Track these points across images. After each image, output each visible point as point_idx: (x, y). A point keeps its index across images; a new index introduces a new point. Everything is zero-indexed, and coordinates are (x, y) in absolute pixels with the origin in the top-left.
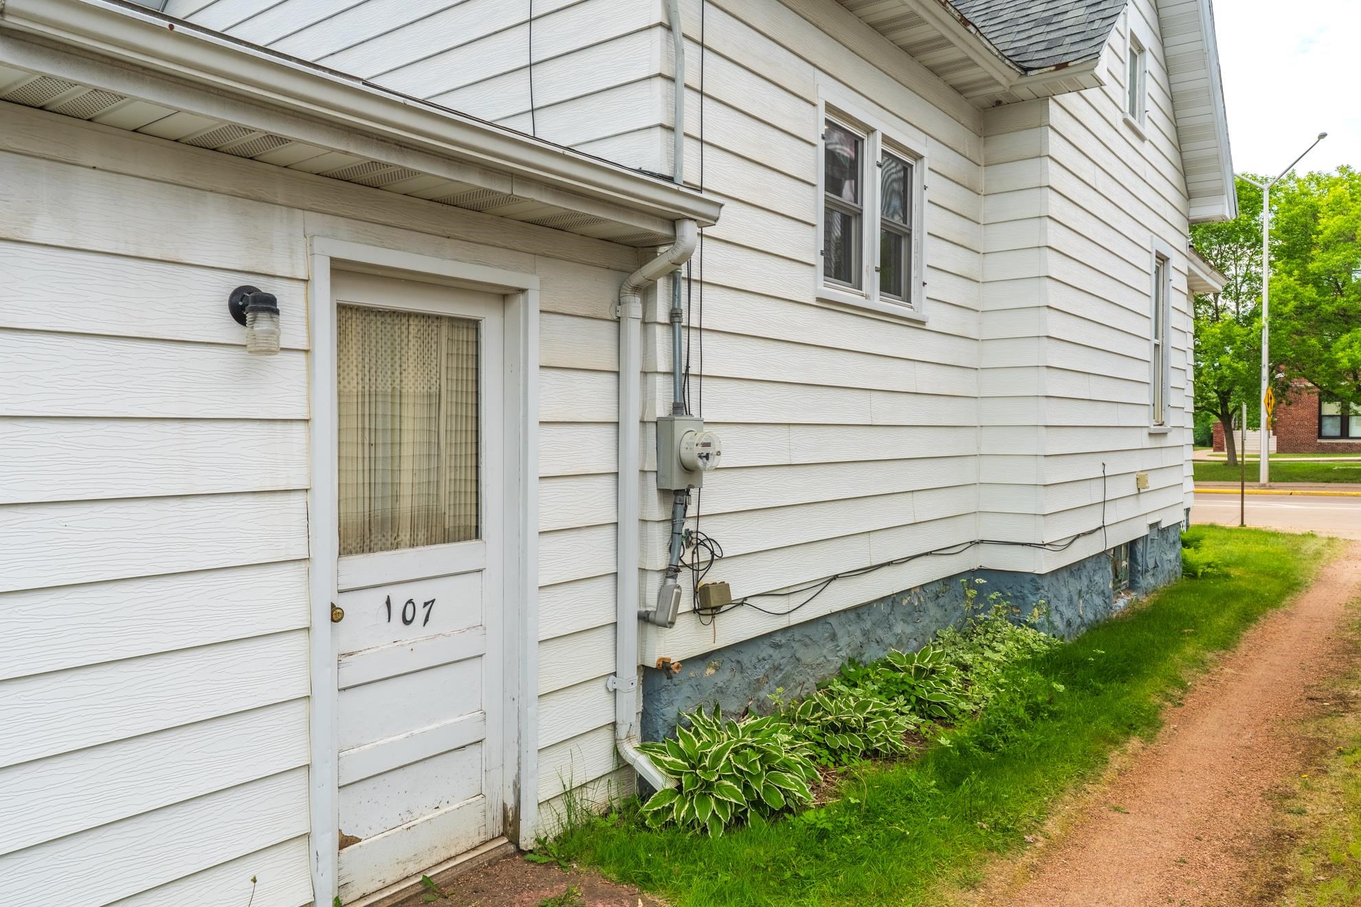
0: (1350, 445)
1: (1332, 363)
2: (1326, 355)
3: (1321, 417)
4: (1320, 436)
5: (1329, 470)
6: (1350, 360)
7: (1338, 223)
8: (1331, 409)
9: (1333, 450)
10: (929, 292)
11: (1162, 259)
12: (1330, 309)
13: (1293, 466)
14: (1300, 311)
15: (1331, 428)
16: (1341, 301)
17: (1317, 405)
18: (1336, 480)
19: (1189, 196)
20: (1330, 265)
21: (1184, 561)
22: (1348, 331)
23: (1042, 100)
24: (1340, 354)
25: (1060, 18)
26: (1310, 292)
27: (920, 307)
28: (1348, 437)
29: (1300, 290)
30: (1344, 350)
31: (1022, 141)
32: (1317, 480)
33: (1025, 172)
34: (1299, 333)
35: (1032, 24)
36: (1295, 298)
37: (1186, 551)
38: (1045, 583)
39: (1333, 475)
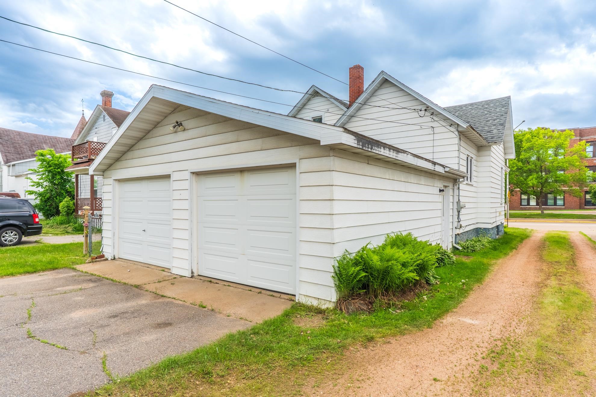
0: (530, 208)
1: (527, 184)
2: (525, 182)
3: (521, 199)
4: (521, 205)
5: (526, 215)
6: (532, 184)
7: (529, 145)
8: (524, 197)
9: (525, 209)
10: (474, 180)
11: (502, 168)
12: (526, 169)
13: (515, 214)
14: (518, 169)
15: (524, 203)
16: (529, 167)
17: (520, 196)
18: (528, 218)
19: (505, 154)
20: (526, 156)
21: (504, 231)
22: (531, 175)
23: (490, 146)
24: (529, 182)
25: (492, 131)
26: (520, 164)
27: (473, 183)
28: (529, 205)
29: (517, 163)
30: (530, 181)
31: (486, 153)
32: (522, 218)
33: (487, 158)
34: (517, 176)
35: (486, 132)
36: (516, 166)
37: (505, 229)
38: (490, 230)
39: (527, 216)
